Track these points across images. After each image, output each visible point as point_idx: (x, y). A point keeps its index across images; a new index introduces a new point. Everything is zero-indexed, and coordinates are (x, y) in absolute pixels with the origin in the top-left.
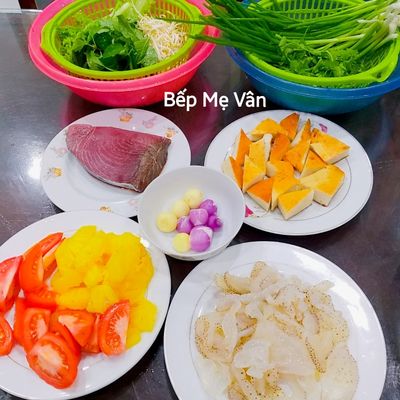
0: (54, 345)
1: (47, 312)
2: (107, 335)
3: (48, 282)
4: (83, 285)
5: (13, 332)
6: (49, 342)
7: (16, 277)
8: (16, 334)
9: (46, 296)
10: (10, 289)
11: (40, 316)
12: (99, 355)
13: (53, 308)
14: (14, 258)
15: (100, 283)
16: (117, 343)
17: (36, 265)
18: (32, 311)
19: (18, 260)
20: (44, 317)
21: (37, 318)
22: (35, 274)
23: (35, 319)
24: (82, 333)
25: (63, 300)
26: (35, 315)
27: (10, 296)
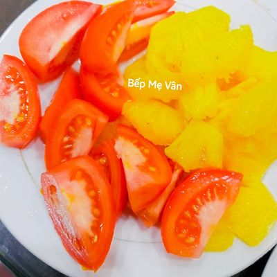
0: (91, 186)
1: (103, 120)
2: (182, 216)
3: (122, 68)
4: (173, 104)
5: (40, 119)
6: (86, 176)
7: (80, 35)
8: (44, 127)
9: (112, 90)
10: (63, 50)
11: (89, 123)
12: (151, 229)
13: (114, 115)
14: (89, 4)
15: (207, 119)
16: (191, 240)
17: (118, 32)
18: (80, 107)
19: (94, 10)
20: (95, 126)
21: (84, 123)
22: (110, 46)
23: (79, 121)
24: (144, 191)
25: (134, 112)
26: (83, 117)
27: (60, 61)
